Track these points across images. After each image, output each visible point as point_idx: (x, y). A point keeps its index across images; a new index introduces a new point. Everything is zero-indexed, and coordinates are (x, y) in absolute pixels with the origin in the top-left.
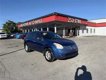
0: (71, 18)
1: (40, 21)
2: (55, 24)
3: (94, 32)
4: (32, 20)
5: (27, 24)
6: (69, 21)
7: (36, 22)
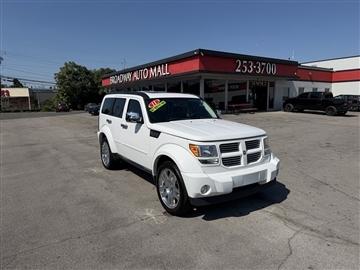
0: (245, 62)
1: (162, 71)
2: (200, 77)
4: (142, 67)
5: (127, 77)
6: (238, 70)
7: (153, 72)
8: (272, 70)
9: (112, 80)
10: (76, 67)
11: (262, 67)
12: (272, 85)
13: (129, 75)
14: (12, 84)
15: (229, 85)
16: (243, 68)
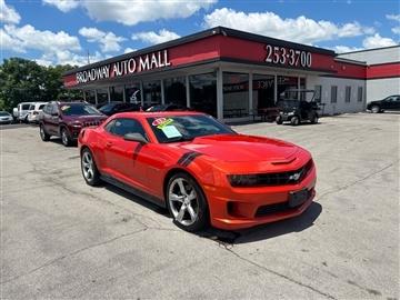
0: (276, 49)
1: (158, 62)
2: (218, 69)
3: (359, 100)
4: (126, 58)
5: (102, 73)
6: (269, 60)
7: (144, 63)
8: (307, 60)
9: (80, 78)
10: (22, 61)
11: (296, 56)
12: (303, 82)
16: (274, 57)
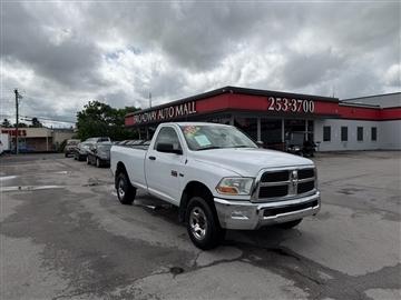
0: (278, 99)
1: (188, 110)
3: (374, 137)
4: (168, 106)
5: (152, 116)
6: (271, 108)
7: (179, 111)
8: (309, 107)
9: (136, 119)
10: (99, 105)
11: (298, 104)
12: (311, 124)
13: (154, 114)
14: (31, 123)
15: (262, 123)
16: (276, 105)
